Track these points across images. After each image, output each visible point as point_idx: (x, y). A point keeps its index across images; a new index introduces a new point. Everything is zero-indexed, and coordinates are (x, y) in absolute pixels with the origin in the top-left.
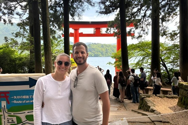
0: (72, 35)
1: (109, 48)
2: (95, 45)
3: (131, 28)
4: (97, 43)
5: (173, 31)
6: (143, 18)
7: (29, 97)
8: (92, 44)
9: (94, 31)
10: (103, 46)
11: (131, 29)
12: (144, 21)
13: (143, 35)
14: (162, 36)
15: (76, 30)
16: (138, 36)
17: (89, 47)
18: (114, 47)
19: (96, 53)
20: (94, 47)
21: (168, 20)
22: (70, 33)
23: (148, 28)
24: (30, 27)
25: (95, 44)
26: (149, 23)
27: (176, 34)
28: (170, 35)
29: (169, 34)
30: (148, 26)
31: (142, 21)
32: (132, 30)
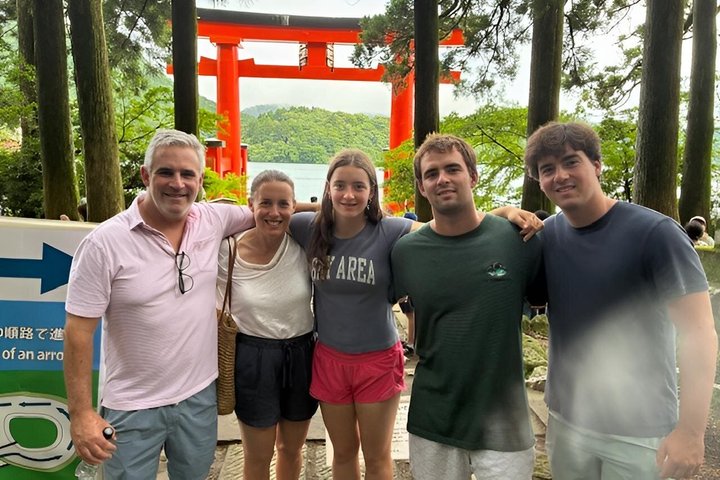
0: (209, 67)
1: (359, 128)
2: (303, 115)
3: (454, 48)
4: (310, 108)
5: (608, 69)
6: (502, 9)
7: (35, 333)
8: (292, 109)
9: (300, 55)
10: (332, 119)
11: (453, 53)
12: (503, 24)
13: (497, 80)
14: (568, 86)
15: (227, 49)
16: (478, 82)
17: (280, 121)
18: (378, 126)
19: (307, 147)
20: (300, 123)
21: (593, 26)
22: (199, 60)
23: (517, 52)
24: (19, 25)
25: (303, 110)
26: (522, 33)
27: (617, 83)
28: (595, 85)
29: (592, 80)
30: (517, 44)
31: (495, 22)
32: (458, 58)
